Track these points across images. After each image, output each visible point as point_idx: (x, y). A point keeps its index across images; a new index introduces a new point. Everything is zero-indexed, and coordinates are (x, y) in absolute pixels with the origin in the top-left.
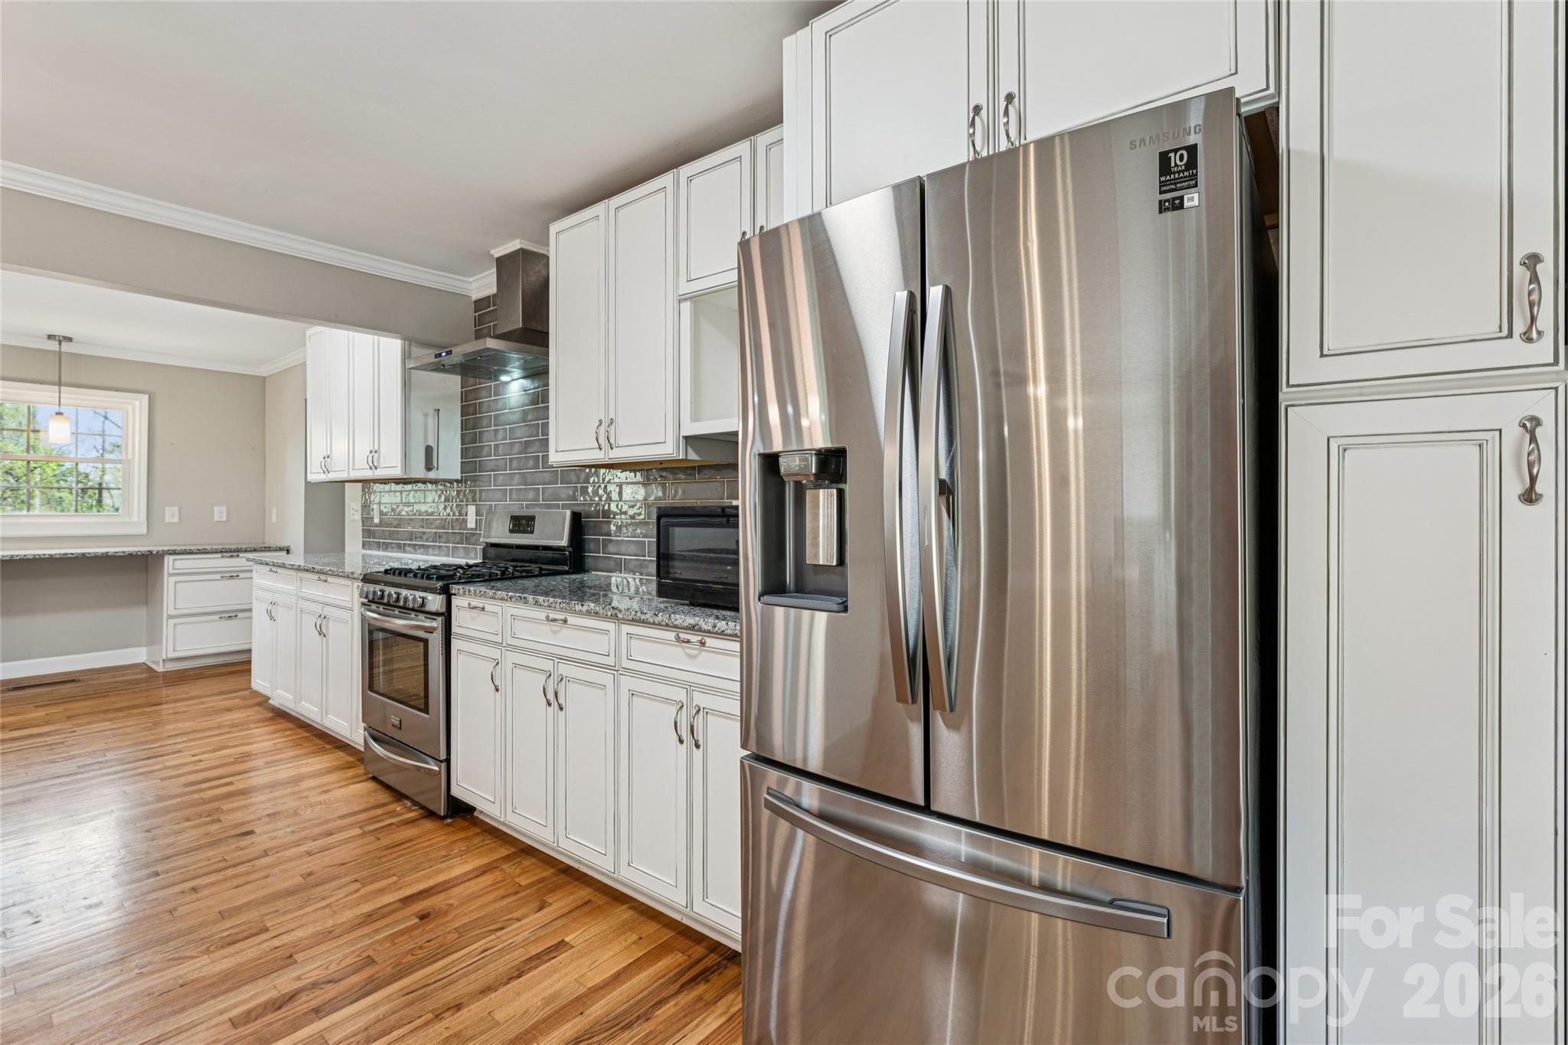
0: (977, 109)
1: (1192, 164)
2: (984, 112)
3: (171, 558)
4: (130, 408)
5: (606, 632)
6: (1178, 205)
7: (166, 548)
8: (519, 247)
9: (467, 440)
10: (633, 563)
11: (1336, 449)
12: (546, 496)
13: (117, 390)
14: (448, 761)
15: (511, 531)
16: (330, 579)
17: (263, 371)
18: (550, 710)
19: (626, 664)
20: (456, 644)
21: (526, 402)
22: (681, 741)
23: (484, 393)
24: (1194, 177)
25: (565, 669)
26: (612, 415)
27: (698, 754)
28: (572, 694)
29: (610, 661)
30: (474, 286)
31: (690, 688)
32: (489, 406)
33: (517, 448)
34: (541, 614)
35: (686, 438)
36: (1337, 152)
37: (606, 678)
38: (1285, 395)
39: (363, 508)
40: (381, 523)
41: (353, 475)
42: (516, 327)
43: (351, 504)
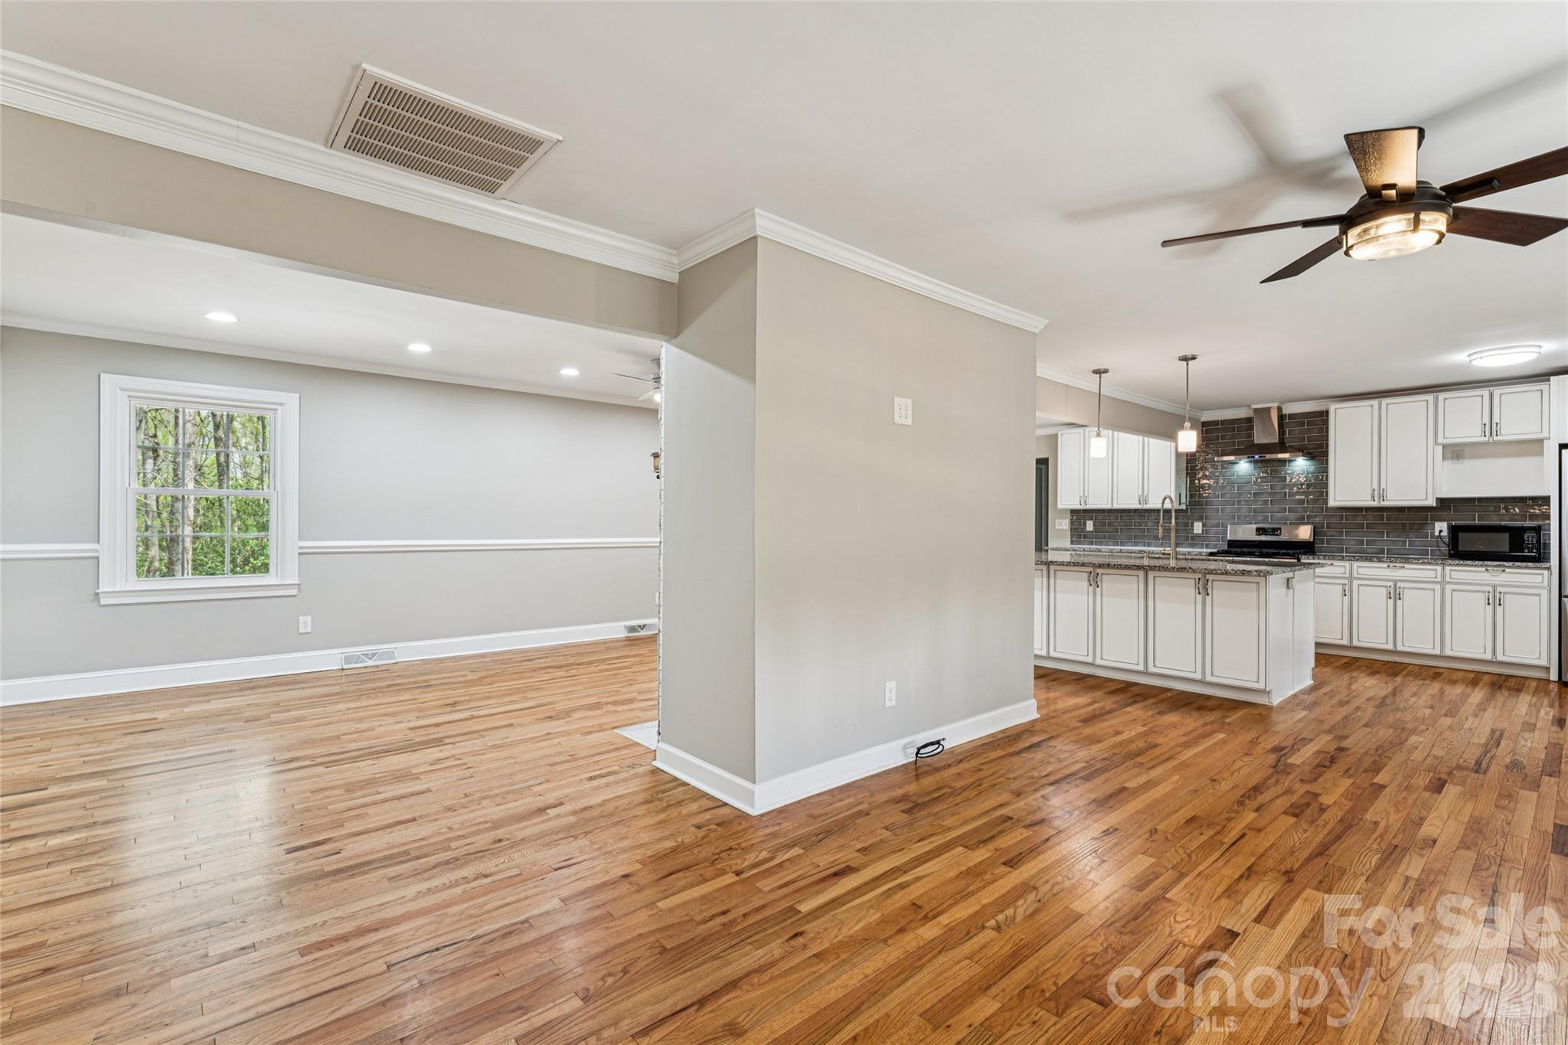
5: (1434, 570)
8: (1275, 405)
12: (1277, 519)
15: (1257, 534)
18: (1391, 601)
19: (1448, 580)
21: (1256, 474)
25: (1401, 584)
26: (1384, 486)
27: (1498, 608)
28: (1408, 594)
29: (1439, 579)
30: (1205, 415)
31: (1495, 586)
35: (1435, 498)
39: (1072, 523)
40: (1096, 530)
41: (1116, 506)
42: (1273, 441)
43: (1057, 521)
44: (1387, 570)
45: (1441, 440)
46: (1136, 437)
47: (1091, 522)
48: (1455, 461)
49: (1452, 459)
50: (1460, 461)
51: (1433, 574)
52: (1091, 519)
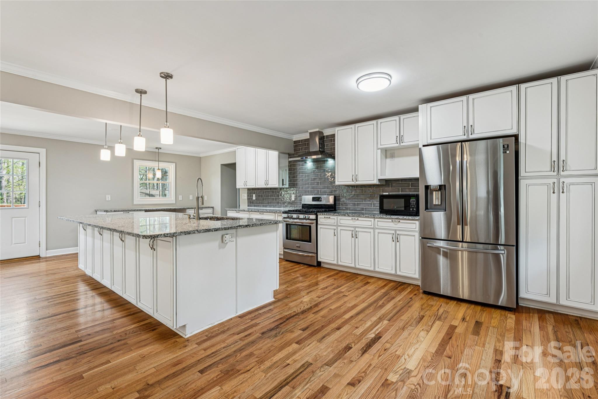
0: (465, 127)
1: (508, 147)
2: (466, 127)
3: (188, 210)
4: (171, 167)
5: (371, 221)
6: (506, 152)
7: (186, 207)
8: (318, 130)
9: (291, 177)
10: (352, 208)
11: (527, 186)
12: (321, 192)
13: (168, 162)
14: (317, 253)
15: (313, 201)
16: (264, 213)
17: (201, 155)
18: (353, 239)
19: (376, 227)
20: (319, 227)
21: (314, 168)
22: (393, 241)
23: (297, 165)
24: (508, 149)
25: (357, 229)
26: (357, 174)
27: (398, 244)
28: (360, 235)
29: (372, 227)
30: (294, 137)
31: (396, 231)
32: (300, 169)
33: (310, 180)
34: (350, 218)
35: (379, 179)
36: (528, 143)
37: (372, 231)
38: (520, 178)
39: (248, 196)
40: (256, 199)
41: (257, 187)
42: (317, 150)
43: (243, 194)
44: (351, 221)
45: (379, 147)
46: (264, 150)
47: (255, 195)
48: (391, 159)
49: (390, 158)
50: (393, 159)
51: (370, 223)
52: (254, 194)
